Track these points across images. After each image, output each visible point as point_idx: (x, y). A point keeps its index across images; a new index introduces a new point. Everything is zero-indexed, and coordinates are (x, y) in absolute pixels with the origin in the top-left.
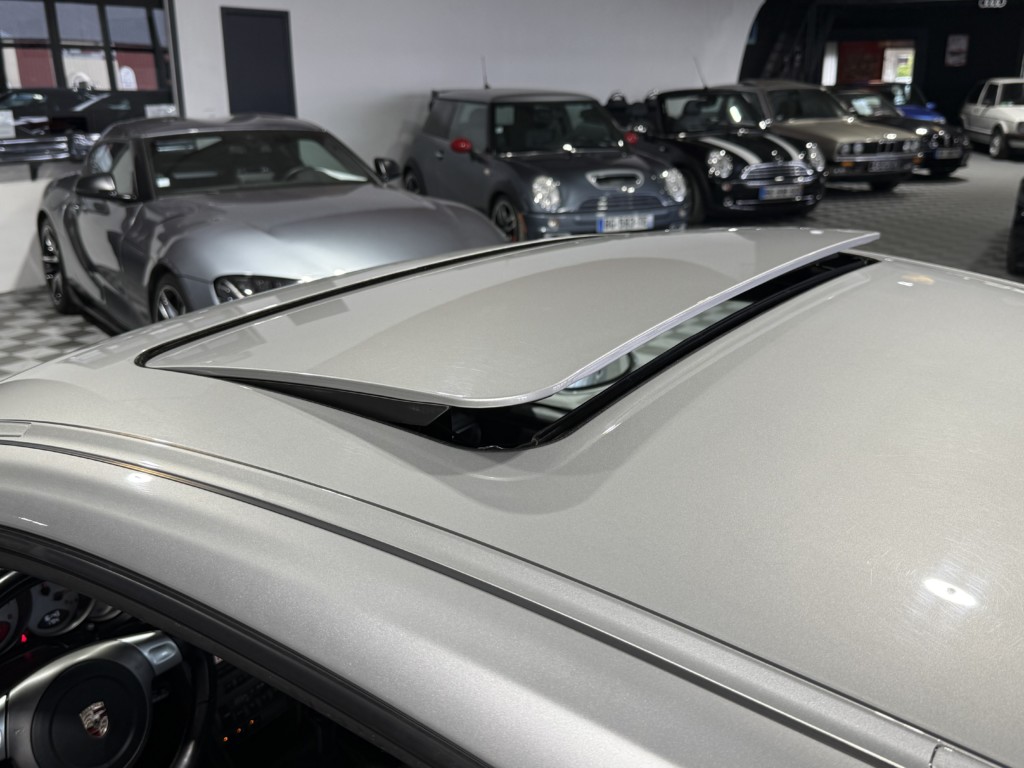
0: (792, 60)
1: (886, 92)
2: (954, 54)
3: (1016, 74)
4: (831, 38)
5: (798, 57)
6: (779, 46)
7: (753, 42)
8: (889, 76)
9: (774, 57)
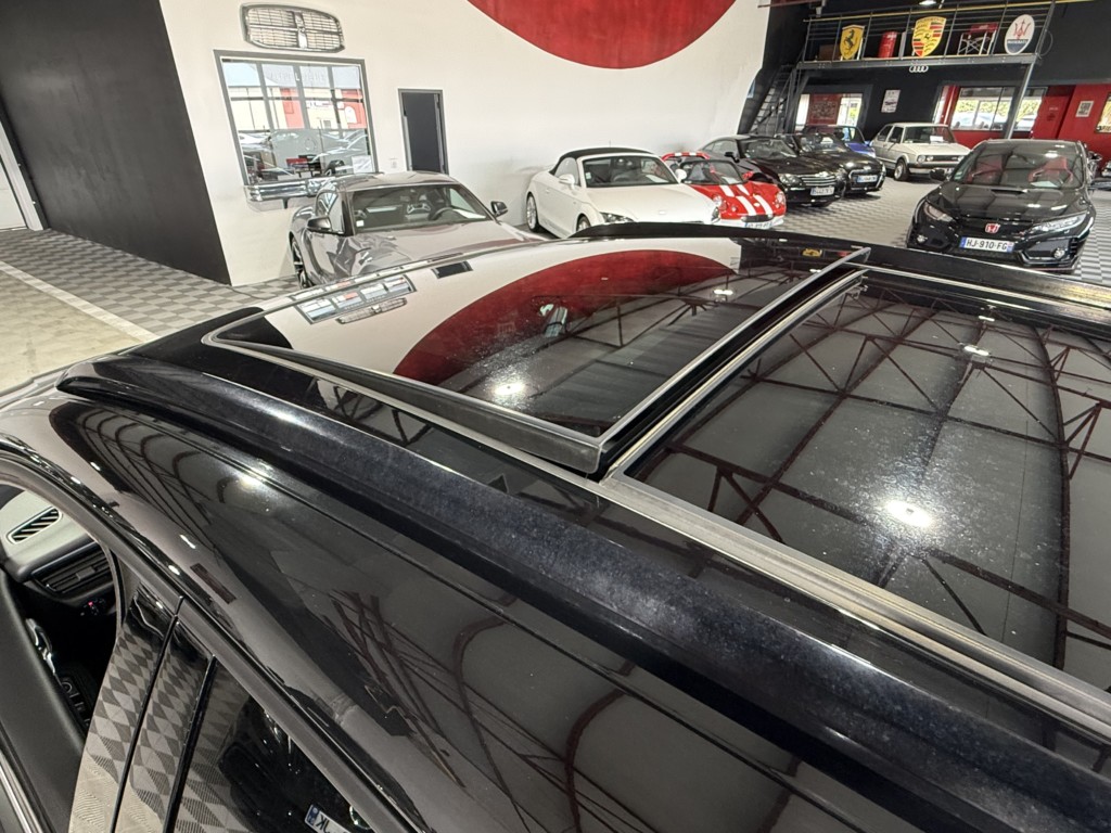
0: (777, 108)
1: (838, 134)
2: (888, 104)
3: (930, 121)
4: (804, 93)
5: (781, 107)
6: (768, 99)
7: (751, 96)
8: (840, 122)
9: (765, 106)
